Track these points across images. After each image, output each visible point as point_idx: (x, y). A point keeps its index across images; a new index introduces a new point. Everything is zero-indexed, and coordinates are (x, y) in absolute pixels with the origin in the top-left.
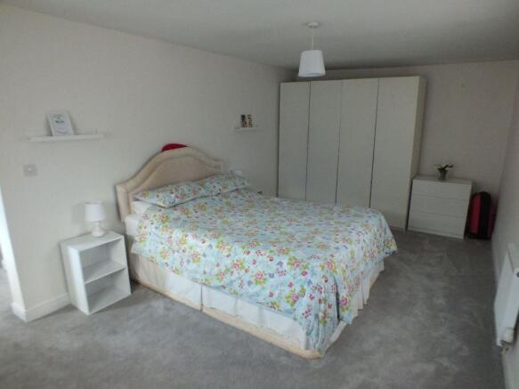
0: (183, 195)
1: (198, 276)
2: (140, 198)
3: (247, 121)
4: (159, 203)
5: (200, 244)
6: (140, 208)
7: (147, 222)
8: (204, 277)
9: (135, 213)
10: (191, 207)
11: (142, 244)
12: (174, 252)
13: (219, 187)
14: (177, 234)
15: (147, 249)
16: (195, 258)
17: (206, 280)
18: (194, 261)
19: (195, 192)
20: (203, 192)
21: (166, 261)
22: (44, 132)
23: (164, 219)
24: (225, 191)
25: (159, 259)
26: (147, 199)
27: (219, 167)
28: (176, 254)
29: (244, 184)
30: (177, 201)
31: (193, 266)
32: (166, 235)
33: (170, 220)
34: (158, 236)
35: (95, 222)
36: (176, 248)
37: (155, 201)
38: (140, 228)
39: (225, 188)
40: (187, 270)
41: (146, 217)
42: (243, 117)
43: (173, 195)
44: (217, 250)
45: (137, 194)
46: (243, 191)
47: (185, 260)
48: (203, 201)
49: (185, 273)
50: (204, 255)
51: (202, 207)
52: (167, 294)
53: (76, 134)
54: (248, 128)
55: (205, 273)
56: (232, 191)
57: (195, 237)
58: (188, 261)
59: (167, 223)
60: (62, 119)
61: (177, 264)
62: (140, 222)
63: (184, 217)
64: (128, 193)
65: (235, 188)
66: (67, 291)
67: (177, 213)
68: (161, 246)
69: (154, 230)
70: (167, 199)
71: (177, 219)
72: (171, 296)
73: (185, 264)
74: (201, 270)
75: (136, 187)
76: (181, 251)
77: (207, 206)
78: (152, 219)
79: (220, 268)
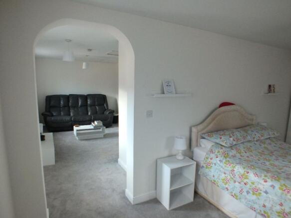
0: (238, 140)
1: (256, 206)
2: (206, 137)
3: (272, 89)
4: (221, 143)
5: (262, 182)
6: (207, 144)
7: (212, 155)
8: (263, 209)
9: (201, 146)
10: (242, 148)
11: (207, 170)
12: (235, 182)
13: (258, 135)
14: (239, 170)
15: (212, 174)
16: (256, 191)
17: (265, 212)
18: (254, 194)
19: (244, 138)
20: (249, 138)
21: (227, 186)
22: (160, 92)
23: (226, 156)
24: (262, 138)
25: (220, 183)
26: (212, 139)
27: (252, 120)
28: (237, 183)
29: (274, 134)
30: (234, 143)
31: (252, 197)
32: (230, 168)
33: (230, 156)
34: (222, 167)
35: (179, 150)
36: (238, 179)
37: (218, 141)
38: (207, 158)
39: (262, 136)
40: (246, 199)
41: (211, 151)
42: (270, 86)
43: (231, 139)
44: (280, 191)
45: (204, 134)
46: (274, 140)
47: (245, 190)
48: (249, 144)
49: (243, 200)
50: (266, 192)
51: (249, 149)
52: (220, 207)
53: (176, 93)
54: (272, 94)
55: (264, 206)
56: (267, 139)
57: (256, 175)
58: (248, 192)
59: (228, 159)
60: (170, 84)
61: (237, 191)
62: (207, 154)
63: (238, 155)
64: (198, 133)
65: (268, 137)
66: (156, 189)
67: (234, 152)
68: (223, 175)
69: (219, 162)
70: (228, 141)
71: (234, 156)
72: (224, 210)
73: (245, 193)
74: (262, 203)
75: (203, 129)
76: (243, 183)
77: (252, 148)
78: (216, 153)
79: (283, 208)
